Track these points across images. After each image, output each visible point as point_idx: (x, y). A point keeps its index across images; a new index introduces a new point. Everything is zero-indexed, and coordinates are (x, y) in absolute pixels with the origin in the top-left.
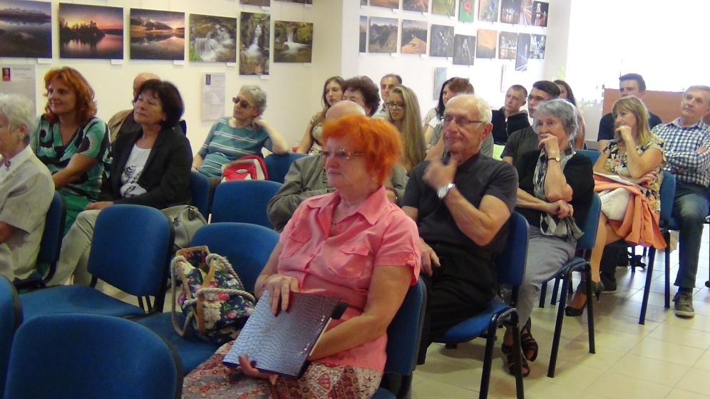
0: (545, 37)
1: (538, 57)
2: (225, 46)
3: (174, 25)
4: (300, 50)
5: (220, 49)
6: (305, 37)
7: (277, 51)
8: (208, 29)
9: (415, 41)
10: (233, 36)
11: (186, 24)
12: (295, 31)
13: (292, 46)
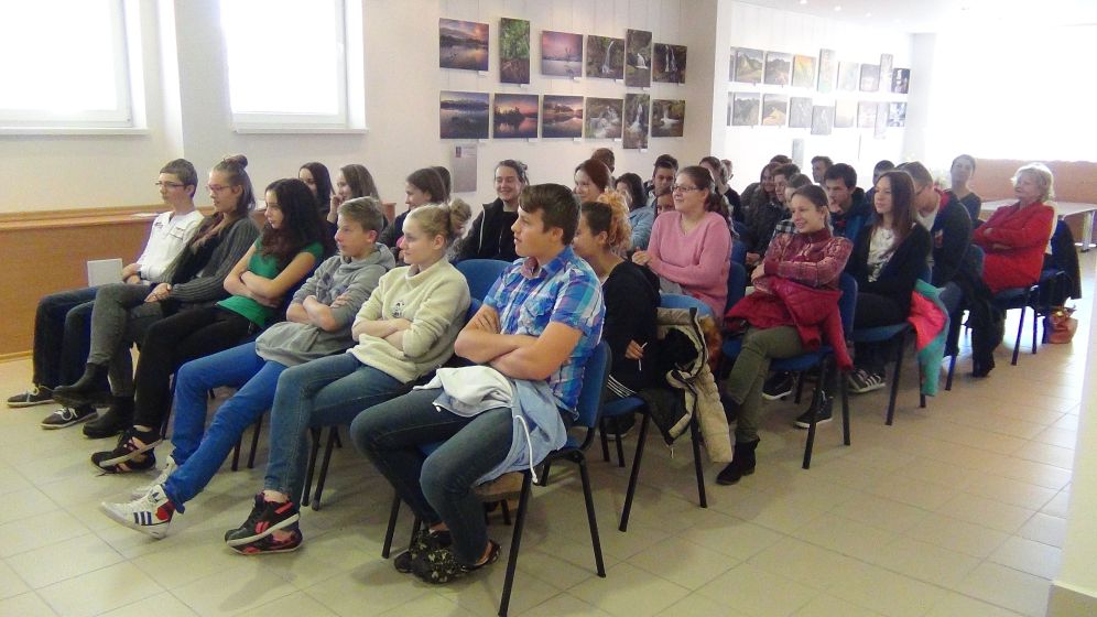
0: (906, 105)
1: (898, 125)
2: (613, 124)
3: (575, 108)
4: (673, 125)
5: (609, 126)
6: (678, 113)
7: (654, 127)
8: (601, 110)
9: (776, 113)
10: (620, 116)
11: (583, 106)
12: (670, 108)
13: (667, 121)
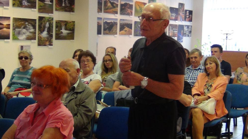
0: (191, 26)
1: (188, 36)
2: (30, 32)
3: (5, 23)
5: (28, 34)
6: (71, 27)
7: (57, 34)
8: (22, 24)
9: (126, 29)
10: (34, 27)
11: (11, 22)
12: (66, 25)
13: (64, 32)
